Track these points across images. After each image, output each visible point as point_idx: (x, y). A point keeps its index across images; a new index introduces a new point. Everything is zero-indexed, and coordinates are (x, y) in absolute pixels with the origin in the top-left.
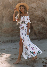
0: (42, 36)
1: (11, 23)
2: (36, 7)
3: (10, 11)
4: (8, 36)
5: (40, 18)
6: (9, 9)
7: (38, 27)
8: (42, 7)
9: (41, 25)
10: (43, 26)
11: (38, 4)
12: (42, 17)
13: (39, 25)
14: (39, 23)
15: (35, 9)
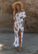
0: (33, 30)
1: (6, 15)
2: (31, 3)
3: (7, 5)
4: (3, 27)
5: (33, 14)
6: (6, 3)
7: (31, 22)
8: (37, 4)
9: (34, 20)
10: (35, 21)
11: (33, 1)
12: (35, 13)
13: (32, 20)
14: (32, 18)
15: (30, 5)
